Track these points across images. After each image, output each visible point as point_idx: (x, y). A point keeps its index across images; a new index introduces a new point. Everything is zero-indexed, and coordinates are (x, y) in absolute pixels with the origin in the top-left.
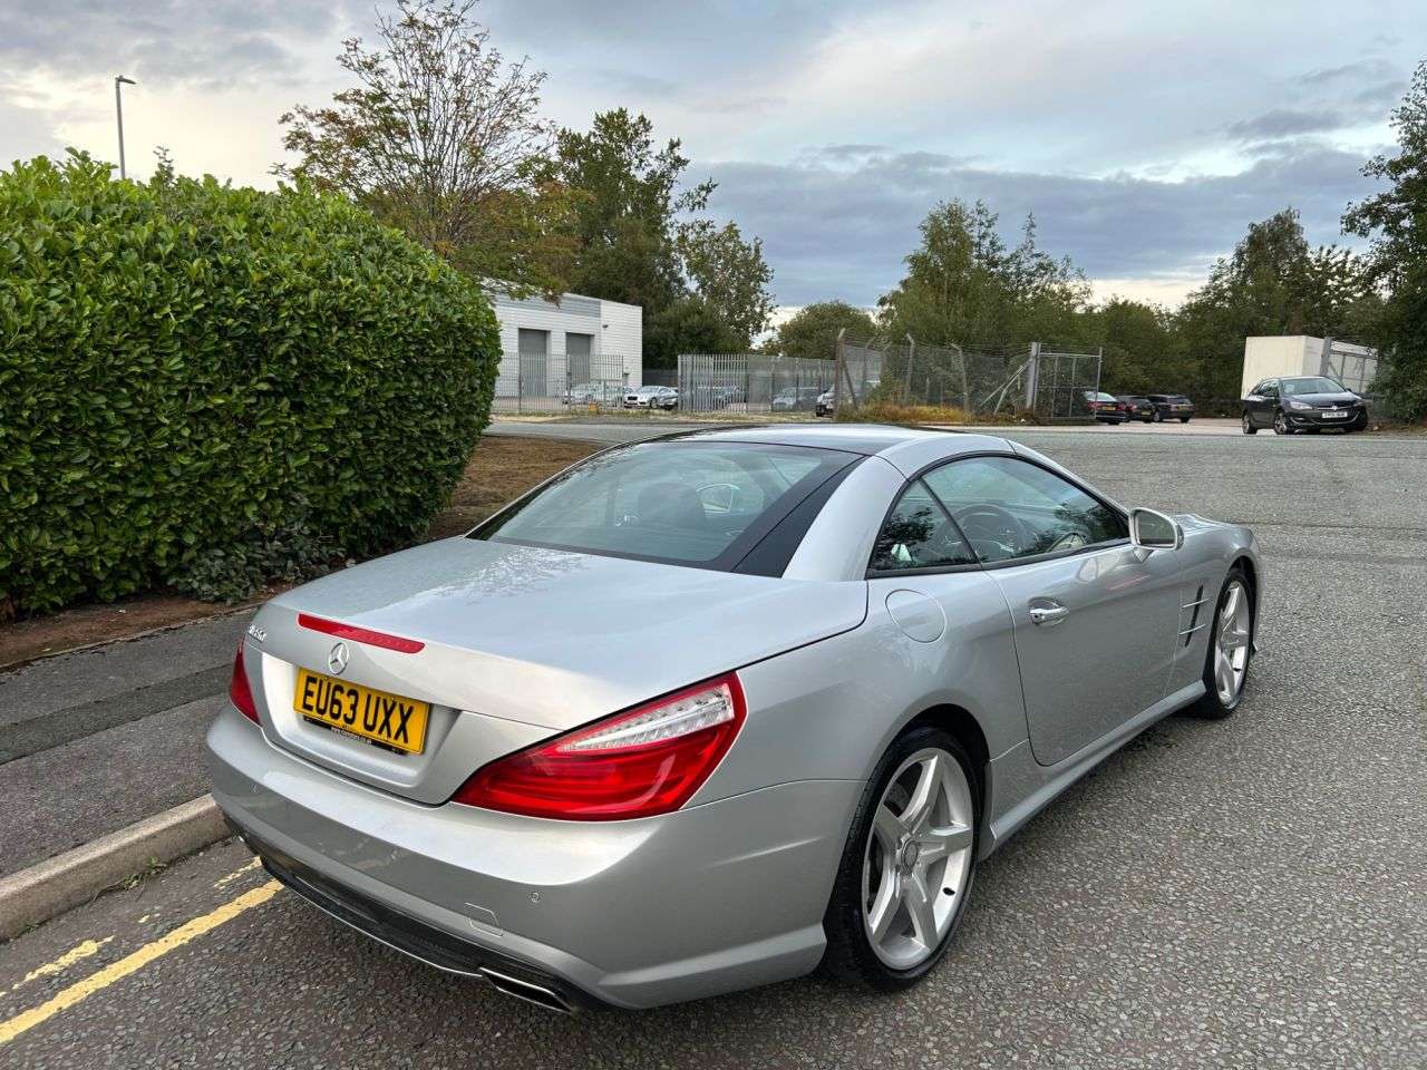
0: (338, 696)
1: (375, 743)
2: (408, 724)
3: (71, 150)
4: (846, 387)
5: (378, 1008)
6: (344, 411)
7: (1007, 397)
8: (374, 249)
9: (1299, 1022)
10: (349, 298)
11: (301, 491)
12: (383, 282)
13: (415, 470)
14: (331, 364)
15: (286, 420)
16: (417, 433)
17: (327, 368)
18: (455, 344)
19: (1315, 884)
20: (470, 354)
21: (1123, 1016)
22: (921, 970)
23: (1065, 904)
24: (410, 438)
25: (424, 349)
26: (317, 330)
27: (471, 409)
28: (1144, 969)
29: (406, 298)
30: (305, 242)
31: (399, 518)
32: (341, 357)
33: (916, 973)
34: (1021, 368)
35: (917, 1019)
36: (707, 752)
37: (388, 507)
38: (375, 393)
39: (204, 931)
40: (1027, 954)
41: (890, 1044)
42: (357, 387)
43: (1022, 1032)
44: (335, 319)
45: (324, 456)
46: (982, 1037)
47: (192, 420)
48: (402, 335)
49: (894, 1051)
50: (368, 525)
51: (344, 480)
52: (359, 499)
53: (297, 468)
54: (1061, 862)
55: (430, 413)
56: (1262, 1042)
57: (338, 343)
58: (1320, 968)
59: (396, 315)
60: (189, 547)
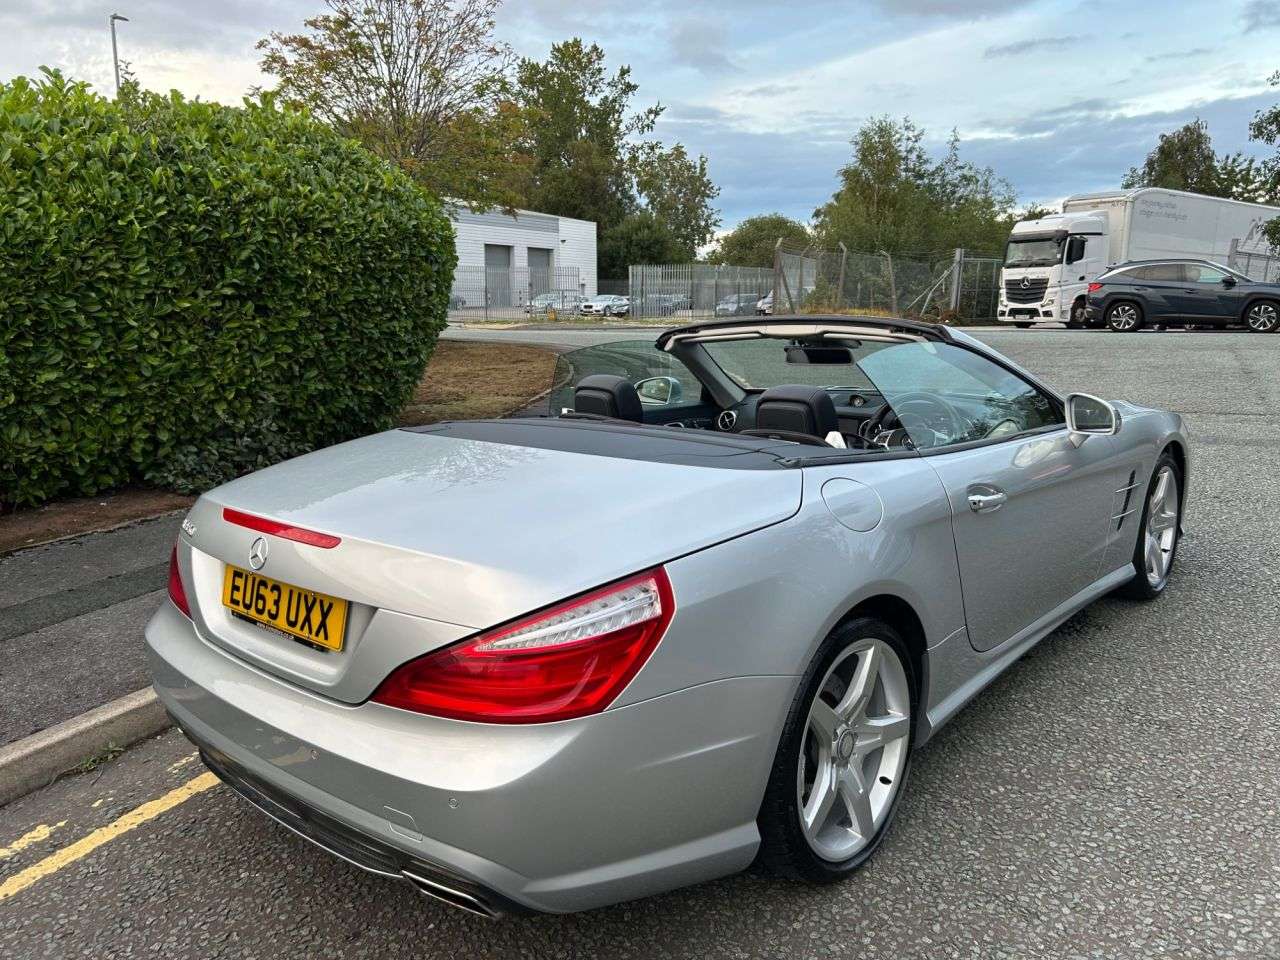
0: (263, 591)
1: (298, 640)
2: (328, 621)
3: (44, 69)
4: (784, 292)
5: (314, 897)
6: (306, 313)
7: (933, 300)
8: (332, 159)
9: (1247, 917)
10: (307, 205)
11: (268, 390)
12: (340, 190)
13: (376, 370)
14: (292, 269)
15: (251, 323)
16: (377, 335)
17: (288, 272)
18: (410, 249)
19: (1254, 768)
20: (426, 259)
21: (1066, 910)
22: (857, 861)
23: (1002, 789)
24: (370, 339)
25: (381, 254)
26: (277, 236)
27: (428, 312)
28: (1085, 859)
29: (363, 206)
30: (265, 152)
31: (363, 415)
32: (302, 262)
33: (853, 865)
34: (946, 273)
35: (853, 912)
36: (634, 650)
37: (351, 405)
38: (335, 296)
39: (153, 815)
40: (964, 843)
41: (826, 939)
42: (318, 290)
43: (962, 927)
44: (295, 226)
45: (289, 356)
46: (920, 932)
47: (160, 323)
48: (359, 240)
49: (831, 946)
50: (334, 421)
51: (308, 380)
52: (324, 397)
53: (264, 369)
54: (996, 746)
55: (388, 315)
56: (1210, 938)
57: (297, 249)
58: (1265, 858)
59: (353, 222)
60: (163, 444)
